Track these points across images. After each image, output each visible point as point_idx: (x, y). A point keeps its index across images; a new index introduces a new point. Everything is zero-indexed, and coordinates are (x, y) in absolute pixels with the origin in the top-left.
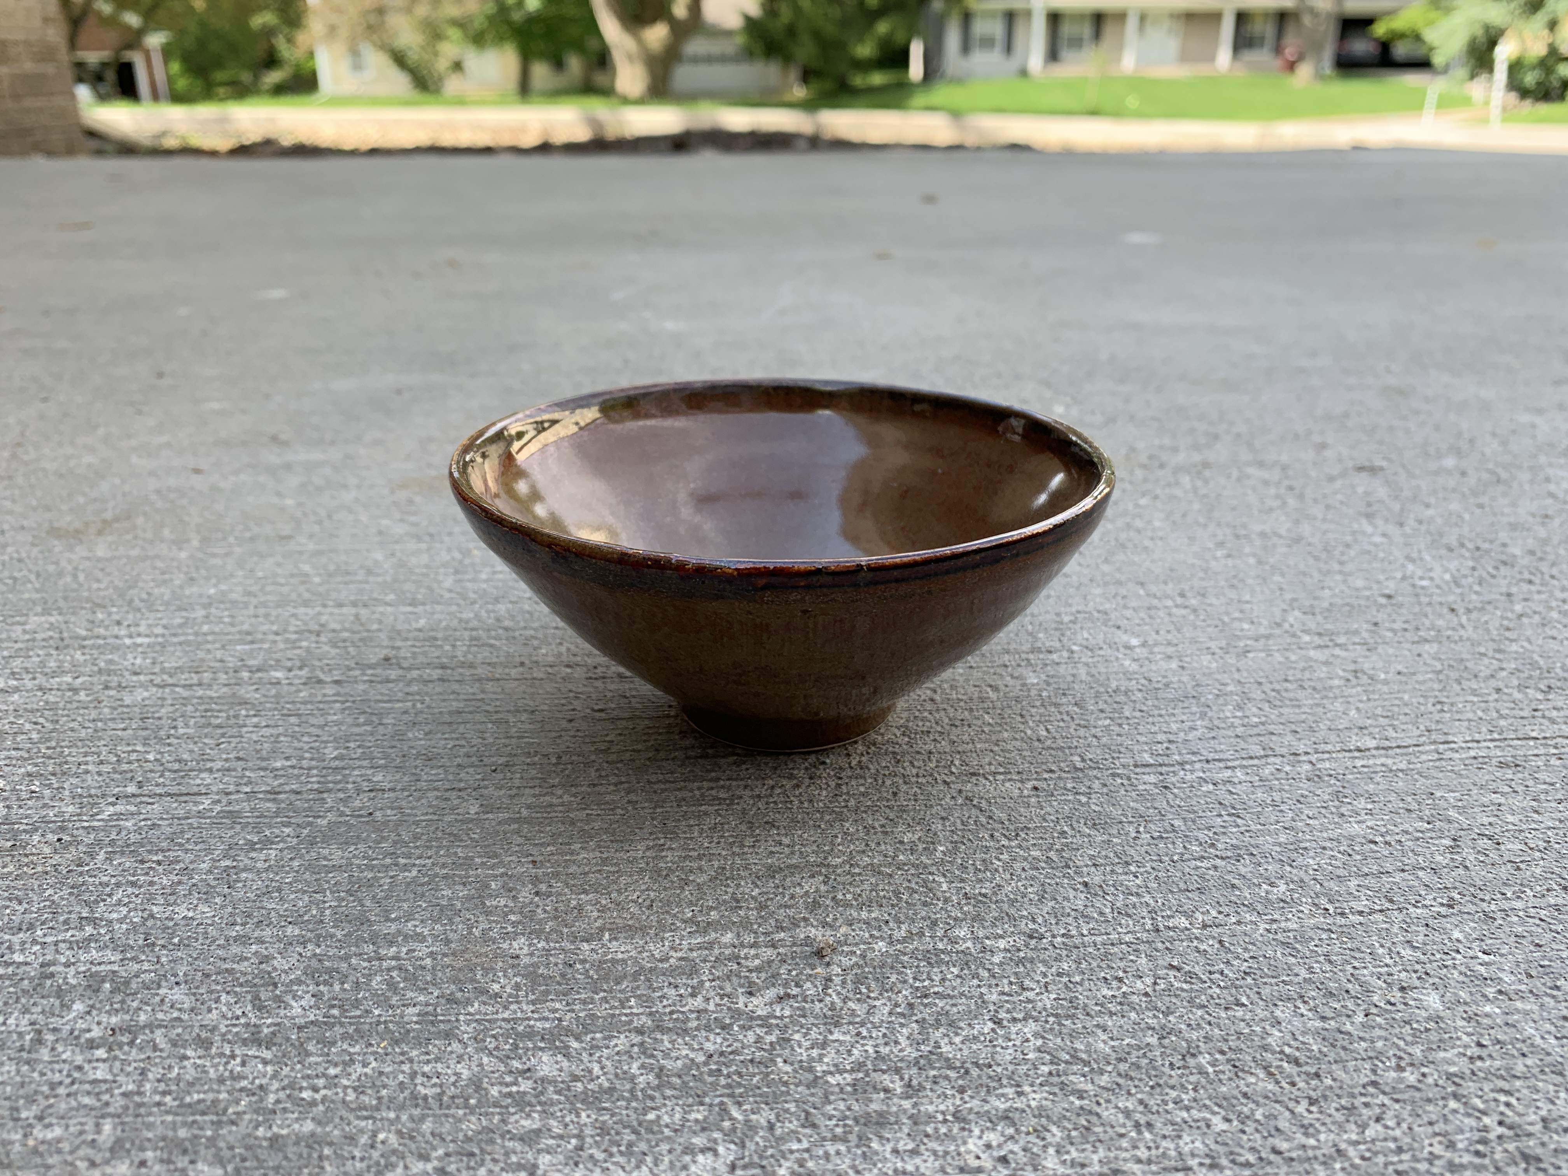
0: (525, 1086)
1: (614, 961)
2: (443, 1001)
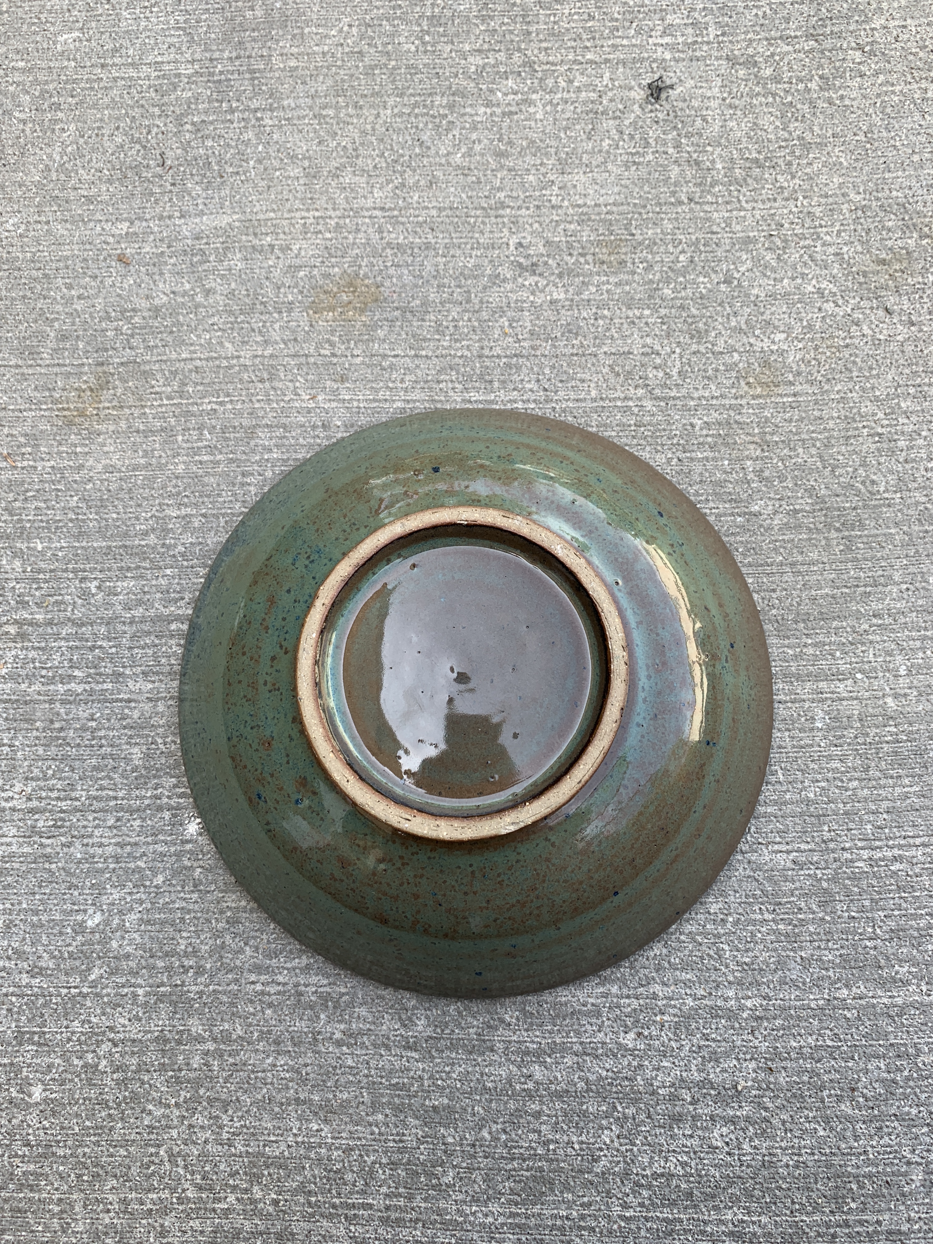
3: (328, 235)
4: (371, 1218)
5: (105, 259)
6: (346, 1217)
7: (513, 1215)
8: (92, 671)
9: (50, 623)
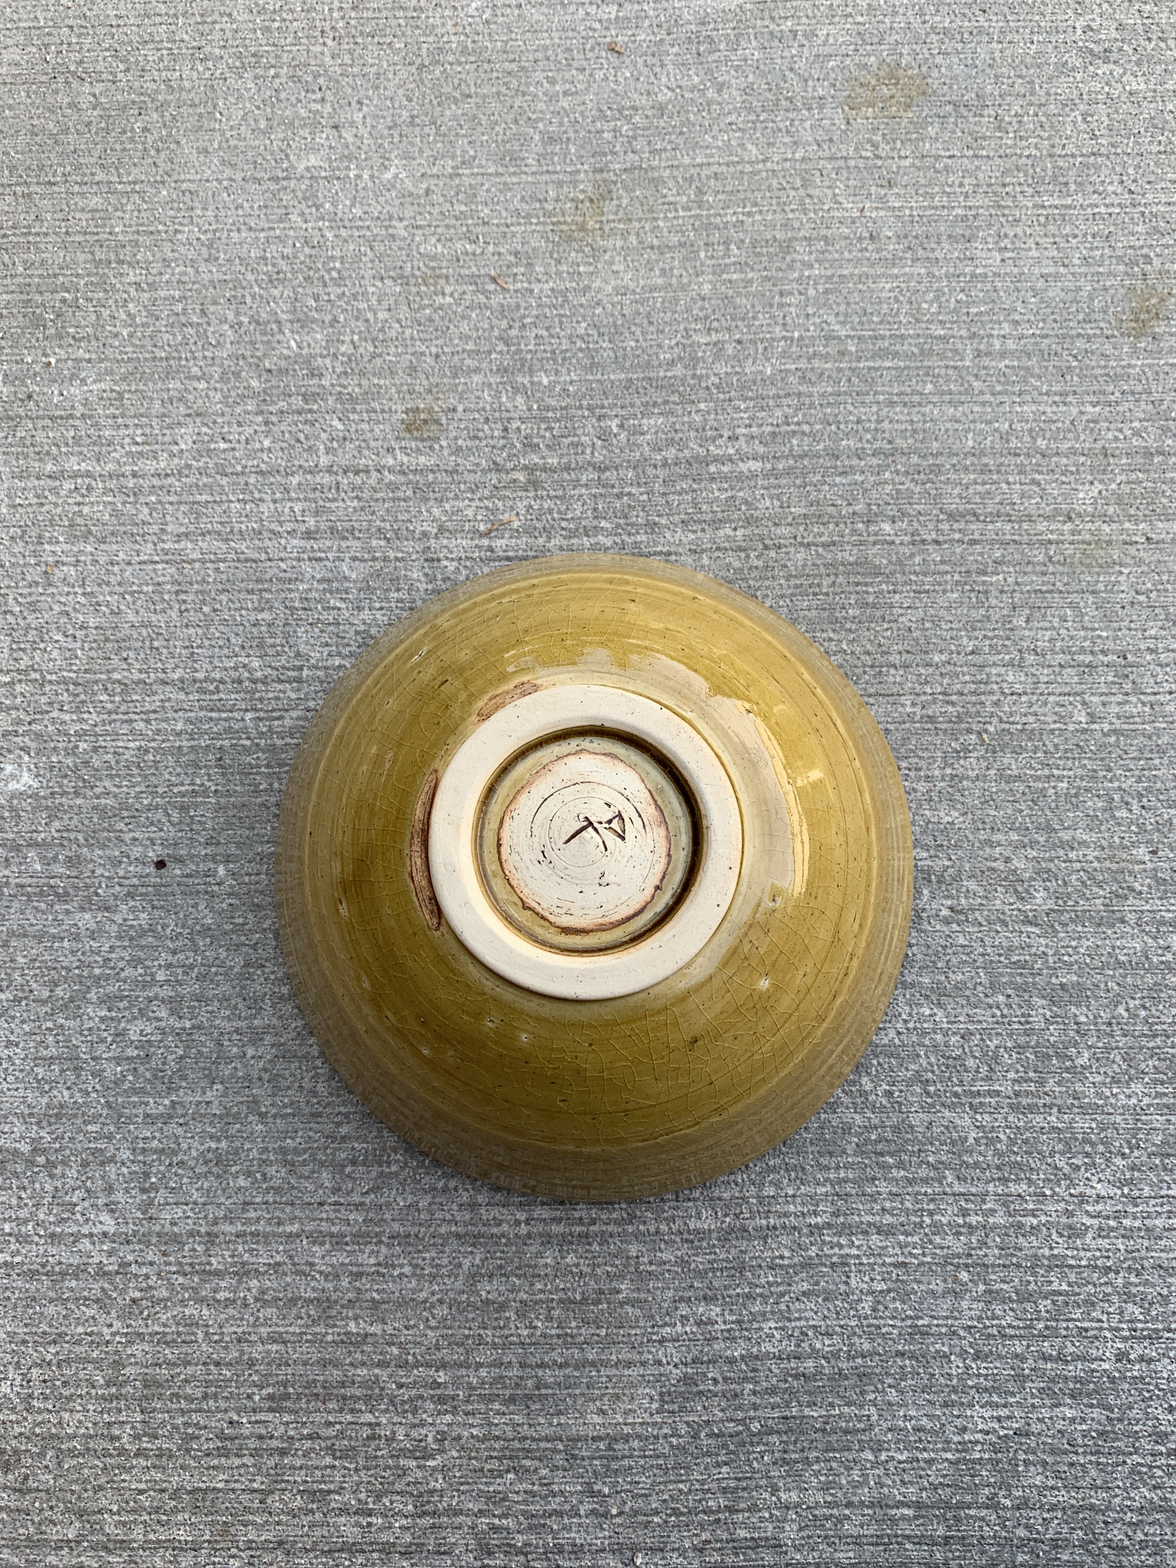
3: (860, 19)
4: (999, 1106)
5: (592, 49)
6: (971, 1105)
7: (1159, 1095)
8: (622, 521)
9: (567, 468)
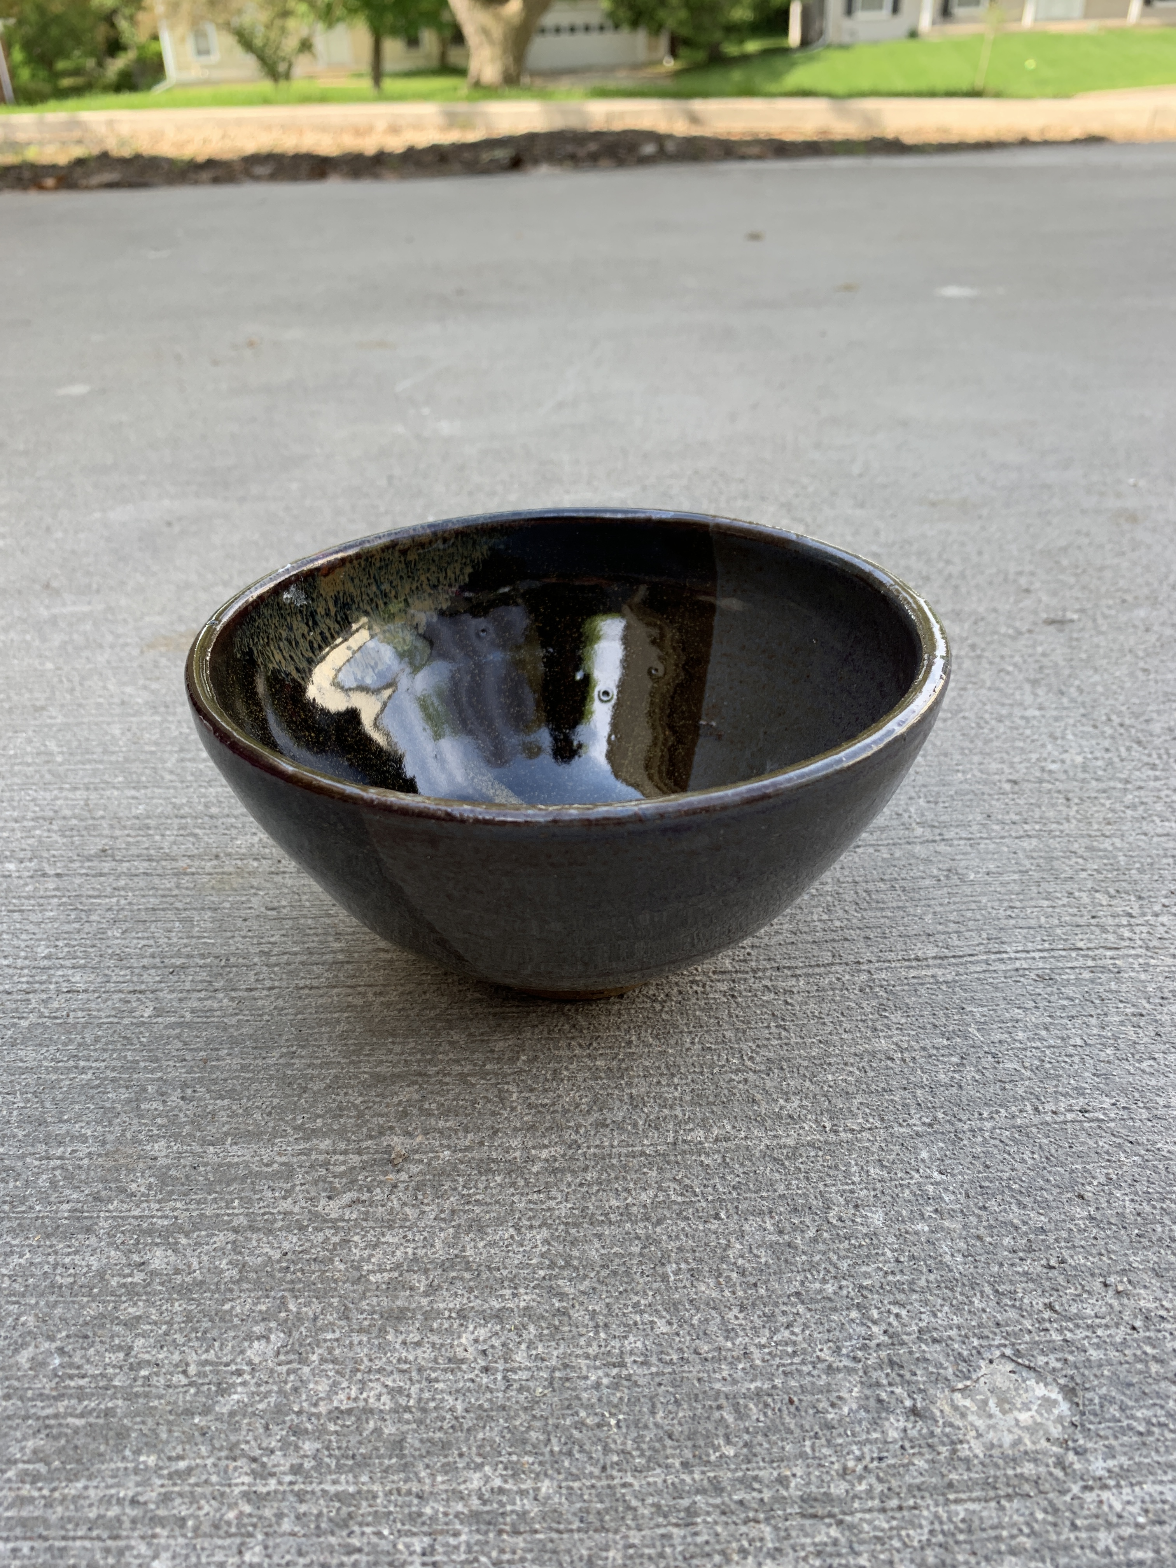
0: (138, 1277)
1: (230, 1165)
2: (90, 1199)
